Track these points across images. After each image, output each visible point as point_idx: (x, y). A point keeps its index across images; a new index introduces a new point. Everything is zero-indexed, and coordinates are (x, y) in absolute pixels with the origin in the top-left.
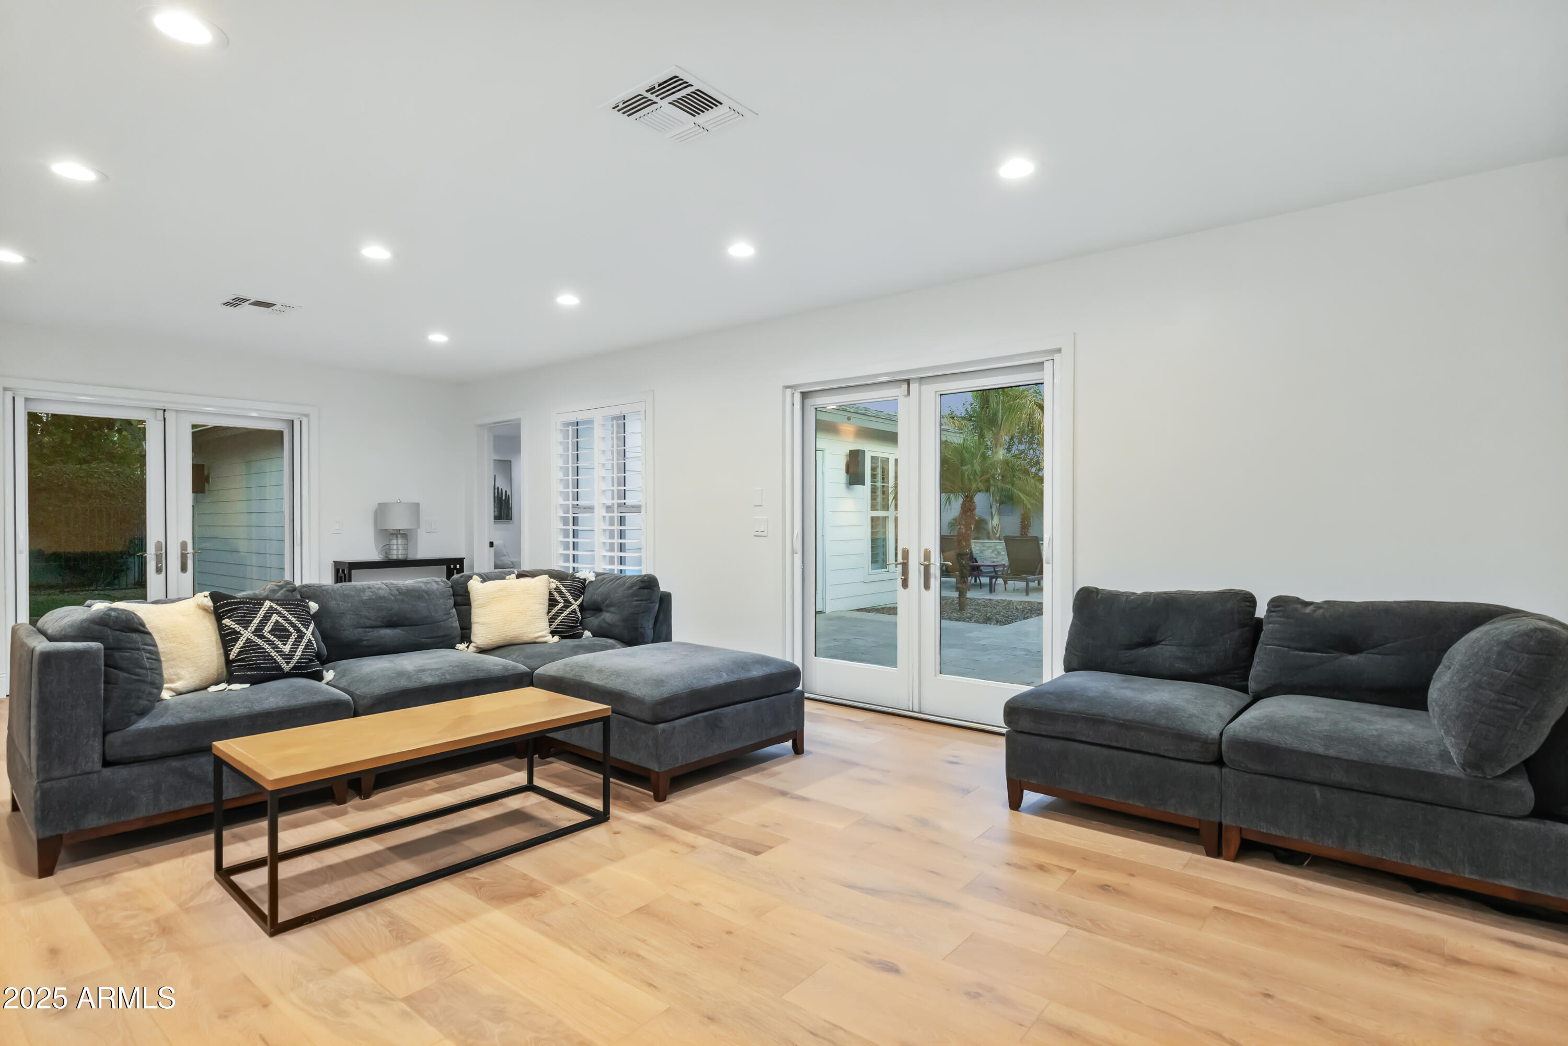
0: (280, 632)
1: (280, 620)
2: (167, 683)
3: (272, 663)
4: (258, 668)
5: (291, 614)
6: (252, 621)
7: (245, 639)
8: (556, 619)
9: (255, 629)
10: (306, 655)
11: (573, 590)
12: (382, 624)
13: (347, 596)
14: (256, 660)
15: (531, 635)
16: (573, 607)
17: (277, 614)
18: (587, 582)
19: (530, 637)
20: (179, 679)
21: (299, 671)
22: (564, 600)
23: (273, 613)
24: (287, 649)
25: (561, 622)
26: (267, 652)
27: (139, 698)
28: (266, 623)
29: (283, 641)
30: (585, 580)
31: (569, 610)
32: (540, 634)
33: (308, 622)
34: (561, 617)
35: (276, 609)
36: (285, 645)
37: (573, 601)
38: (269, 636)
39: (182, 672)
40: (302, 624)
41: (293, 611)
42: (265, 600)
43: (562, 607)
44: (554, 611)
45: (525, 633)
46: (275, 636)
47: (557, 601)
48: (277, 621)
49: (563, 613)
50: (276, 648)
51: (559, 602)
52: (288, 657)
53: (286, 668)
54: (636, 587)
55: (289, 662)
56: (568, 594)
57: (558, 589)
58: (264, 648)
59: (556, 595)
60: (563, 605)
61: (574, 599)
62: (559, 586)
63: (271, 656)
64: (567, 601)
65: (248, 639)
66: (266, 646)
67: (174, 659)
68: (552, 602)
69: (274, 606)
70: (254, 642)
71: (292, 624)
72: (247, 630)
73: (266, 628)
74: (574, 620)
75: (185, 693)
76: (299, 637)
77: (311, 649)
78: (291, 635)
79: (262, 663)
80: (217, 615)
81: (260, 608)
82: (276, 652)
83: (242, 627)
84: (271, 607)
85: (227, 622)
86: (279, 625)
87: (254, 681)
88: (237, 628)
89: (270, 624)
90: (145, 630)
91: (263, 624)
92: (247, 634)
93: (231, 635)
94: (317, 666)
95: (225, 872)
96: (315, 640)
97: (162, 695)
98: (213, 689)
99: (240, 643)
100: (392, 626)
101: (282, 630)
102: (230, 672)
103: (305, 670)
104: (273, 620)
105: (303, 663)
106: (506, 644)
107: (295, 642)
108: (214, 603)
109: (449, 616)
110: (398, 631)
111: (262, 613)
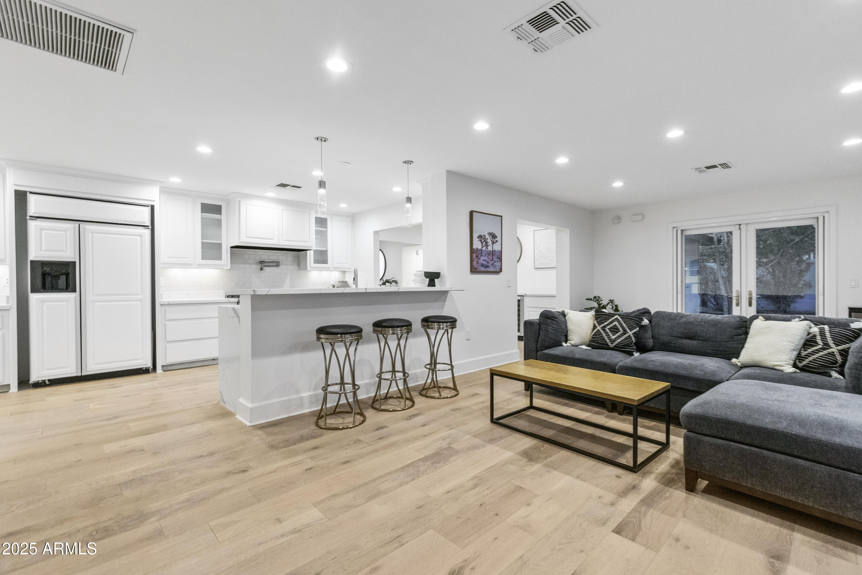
0: (614, 330)
1: (617, 324)
3: (605, 342)
4: (598, 343)
5: (625, 323)
6: (604, 323)
7: (597, 330)
8: (810, 356)
9: (604, 326)
10: (623, 342)
12: (685, 337)
13: (671, 319)
14: (597, 339)
16: (831, 350)
17: (617, 321)
19: (769, 364)
20: (573, 340)
21: (618, 348)
22: (824, 343)
23: (615, 321)
24: (613, 337)
25: (814, 359)
26: (603, 337)
28: (610, 325)
30: (860, 330)
31: (826, 352)
33: (634, 328)
34: (816, 356)
35: (618, 320)
36: (613, 335)
37: (833, 345)
38: (608, 331)
39: (575, 338)
40: (629, 328)
41: (627, 322)
42: (616, 315)
43: (819, 349)
44: (809, 350)
46: (611, 331)
47: (816, 343)
48: (615, 325)
49: (818, 353)
50: (608, 336)
51: (818, 344)
52: (612, 341)
53: (611, 346)
55: (613, 343)
56: (830, 339)
57: (821, 333)
58: (602, 335)
59: (818, 337)
60: (821, 346)
61: (835, 344)
63: (604, 339)
64: (827, 344)
66: (604, 334)
67: (573, 333)
68: (809, 342)
69: (619, 318)
70: (600, 331)
72: (600, 326)
74: (830, 362)
75: (573, 346)
76: (623, 333)
77: (628, 340)
78: (619, 332)
79: (600, 341)
80: (596, 318)
81: (611, 318)
82: (608, 338)
83: (598, 325)
84: (617, 318)
85: (595, 322)
86: (615, 327)
87: (594, 347)
88: (597, 324)
89: (611, 325)
90: (554, 319)
91: (608, 325)
92: (599, 328)
93: (595, 327)
94: (633, 349)
95: (531, 407)
96: (634, 337)
97: (564, 344)
98: (580, 347)
99: (595, 331)
100: (693, 339)
101: (616, 329)
102: (590, 342)
103: (620, 348)
104: (614, 324)
105: (622, 345)
106: (756, 365)
107: (620, 335)
108: (596, 313)
109: (732, 340)
110: (695, 342)
111: (610, 320)
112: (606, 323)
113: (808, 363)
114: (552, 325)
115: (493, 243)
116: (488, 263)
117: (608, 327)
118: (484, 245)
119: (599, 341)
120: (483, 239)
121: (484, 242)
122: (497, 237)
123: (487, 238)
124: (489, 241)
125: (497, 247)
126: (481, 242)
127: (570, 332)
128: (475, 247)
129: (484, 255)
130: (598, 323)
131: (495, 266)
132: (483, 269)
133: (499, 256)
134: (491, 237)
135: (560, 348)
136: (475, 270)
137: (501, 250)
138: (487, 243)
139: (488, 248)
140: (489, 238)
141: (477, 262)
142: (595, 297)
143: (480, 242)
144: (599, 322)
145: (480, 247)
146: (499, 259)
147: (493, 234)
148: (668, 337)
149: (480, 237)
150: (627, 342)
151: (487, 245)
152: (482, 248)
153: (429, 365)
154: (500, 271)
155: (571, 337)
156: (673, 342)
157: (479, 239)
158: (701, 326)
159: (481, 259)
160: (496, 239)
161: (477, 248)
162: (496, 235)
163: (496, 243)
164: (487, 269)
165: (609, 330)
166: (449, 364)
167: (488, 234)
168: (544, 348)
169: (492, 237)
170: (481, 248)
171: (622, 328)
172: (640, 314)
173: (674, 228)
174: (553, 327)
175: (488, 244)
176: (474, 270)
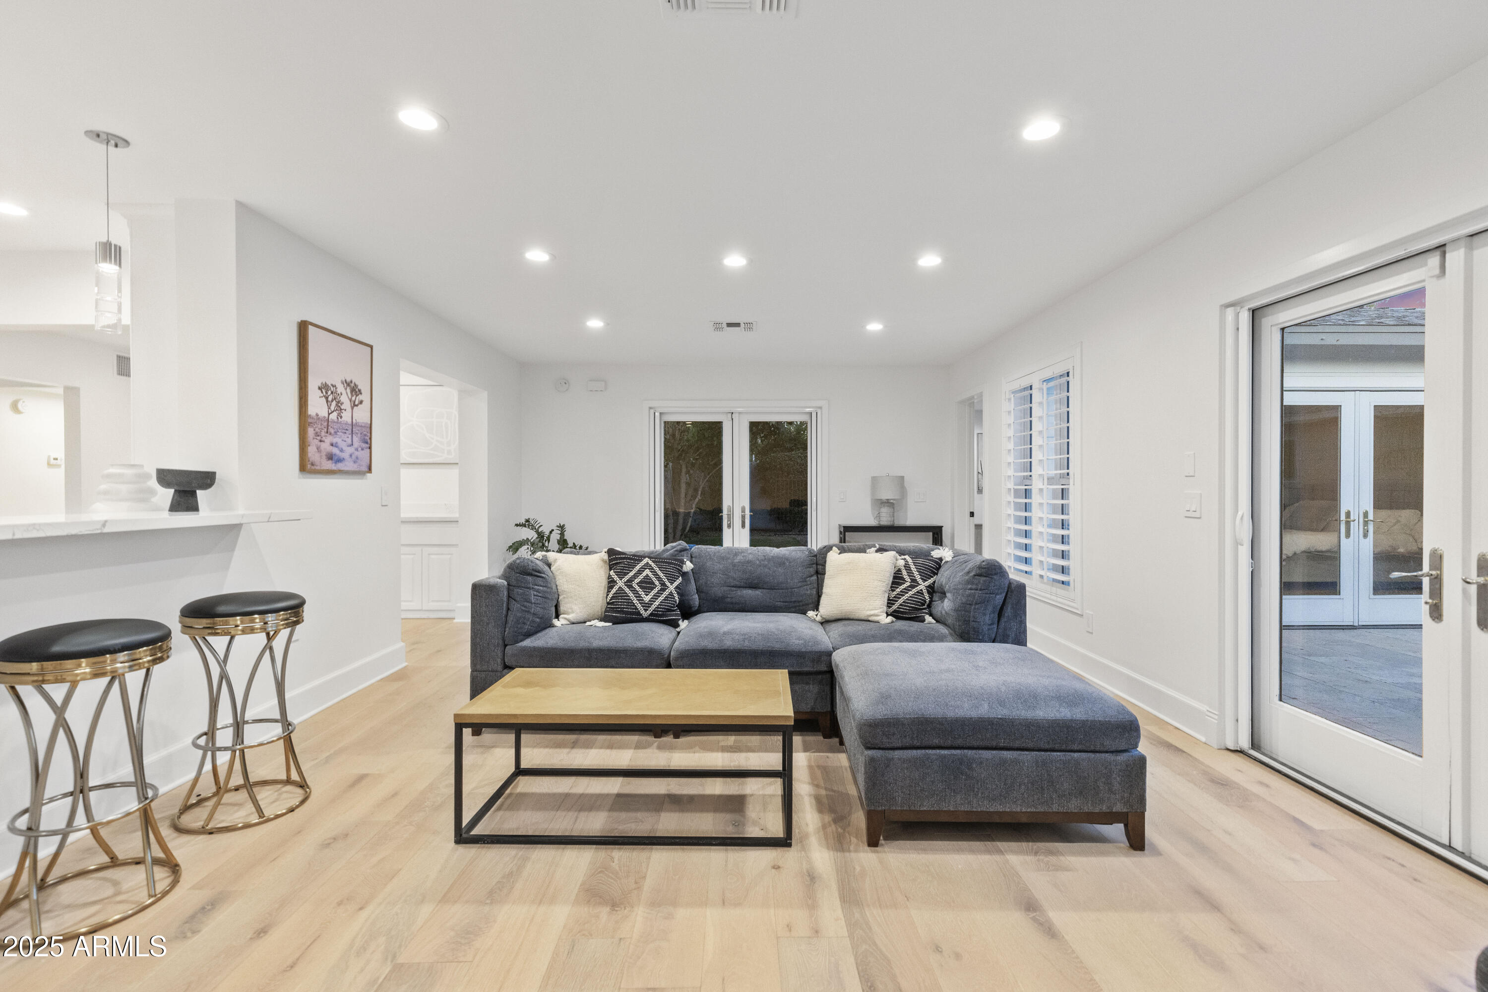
0: (647, 585)
1: (650, 574)
2: (563, 614)
3: (633, 609)
4: (622, 612)
5: (661, 570)
6: (628, 573)
7: (618, 587)
8: (900, 598)
9: (628, 580)
10: (663, 605)
11: (923, 570)
12: (745, 585)
13: (723, 558)
14: (621, 605)
15: (864, 612)
16: (919, 588)
17: (649, 569)
18: (943, 562)
19: (863, 614)
20: (573, 612)
21: (657, 618)
22: (911, 579)
23: (646, 569)
24: (647, 599)
25: (904, 602)
26: (631, 600)
27: (524, 623)
28: (638, 576)
29: (647, 592)
30: (941, 559)
31: (915, 590)
32: (872, 612)
33: (675, 578)
34: (905, 597)
35: (651, 566)
36: (647, 595)
37: (920, 581)
38: (637, 588)
39: (575, 608)
40: (668, 579)
41: (664, 568)
42: (645, 557)
43: (907, 587)
44: (898, 590)
45: (859, 609)
46: (641, 587)
47: (903, 579)
48: (647, 575)
49: (907, 593)
50: (638, 597)
51: (905, 581)
52: (646, 606)
53: (645, 614)
54: (972, 574)
55: (647, 610)
56: (916, 574)
57: (907, 567)
58: (629, 596)
59: (904, 572)
60: (909, 584)
61: (922, 579)
62: (910, 563)
63: (634, 603)
64: (914, 580)
65: (620, 587)
66: (631, 595)
67: (571, 597)
68: (897, 579)
69: (650, 562)
70: (624, 590)
71: (659, 579)
72: (621, 580)
73: (636, 580)
74: (919, 602)
75: (573, 623)
76: (662, 590)
77: (670, 601)
78: (655, 588)
79: (626, 608)
80: (610, 566)
81: (638, 564)
82: (639, 600)
83: (619, 577)
84: (648, 563)
85: (612, 573)
86: (647, 579)
87: (616, 622)
88: (616, 578)
89: (641, 577)
90: (539, 574)
91: (635, 576)
92: (620, 583)
93: (611, 583)
94: (676, 615)
95: (520, 772)
96: (678, 593)
97: (556, 622)
98: (588, 623)
99: (614, 590)
100: (754, 588)
101: (649, 583)
102: (606, 611)
103: (662, 618)
104: (644, 574)
105: (662, 611)
106: (844, 617)
107: (657, 593)
108: (609, 557)
109: (805, 583)
110: (758, 592)
111: (638, 567)
112: (631, 574)
113: (898, 608)
114: (536, 587)
115: (354, 405)
116: (342, 451)
117: (637, 581)
118: (333, 408)
119: (624, 608)
120: (332, 393)
121: (332, 401)
122: (362, 391)
123: (339, 392)
124: (344, 399)
125: (361, 415)
126: (327, 401)
127: (564, 598)
128: (312, 410)
129: (332, 431)
130: (618, 574)
131: (357, 458)
132: (329, 465)
133: (365, 435)
134: (348, 390)
135: (550, 632)
136: (313, 467)
137: (369, 423)
138: (339, 404)
139: (341, 417)
140: (344, 392)
141: (318, 448)
142: (527, 521)
143: (324, 399)
144: (618, 572)
145: (323, 413)
146: (367, 443)
147: (352, 385)
148: (722, 588)
149: (324, 388)
150: (669, 604)
151: (339, 409)
152: (329, 414)
153: (205, 737)
154: (367, 470)
155: (568, 605)
156: (729, 596)
157: (322, 392)
158: (765, 566)
159: (326, 440)
160: (360, 397)
161: (317, 415)
162: (359, 387)
163: (360, 406)
164: (340, 466)
165: (639, 586)
166: (276, 721)
167: (342, 383)
168: (521, 637)
169: (352, 392)
170: (327, 415)
171: (658, 581)
172: (676, 553)
173: (650, 408)
174: (538, 591)
175: (342, 407)
176: (305, 467)
